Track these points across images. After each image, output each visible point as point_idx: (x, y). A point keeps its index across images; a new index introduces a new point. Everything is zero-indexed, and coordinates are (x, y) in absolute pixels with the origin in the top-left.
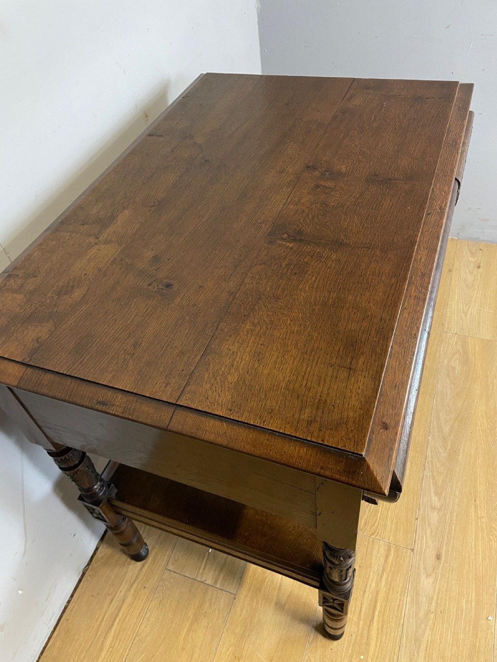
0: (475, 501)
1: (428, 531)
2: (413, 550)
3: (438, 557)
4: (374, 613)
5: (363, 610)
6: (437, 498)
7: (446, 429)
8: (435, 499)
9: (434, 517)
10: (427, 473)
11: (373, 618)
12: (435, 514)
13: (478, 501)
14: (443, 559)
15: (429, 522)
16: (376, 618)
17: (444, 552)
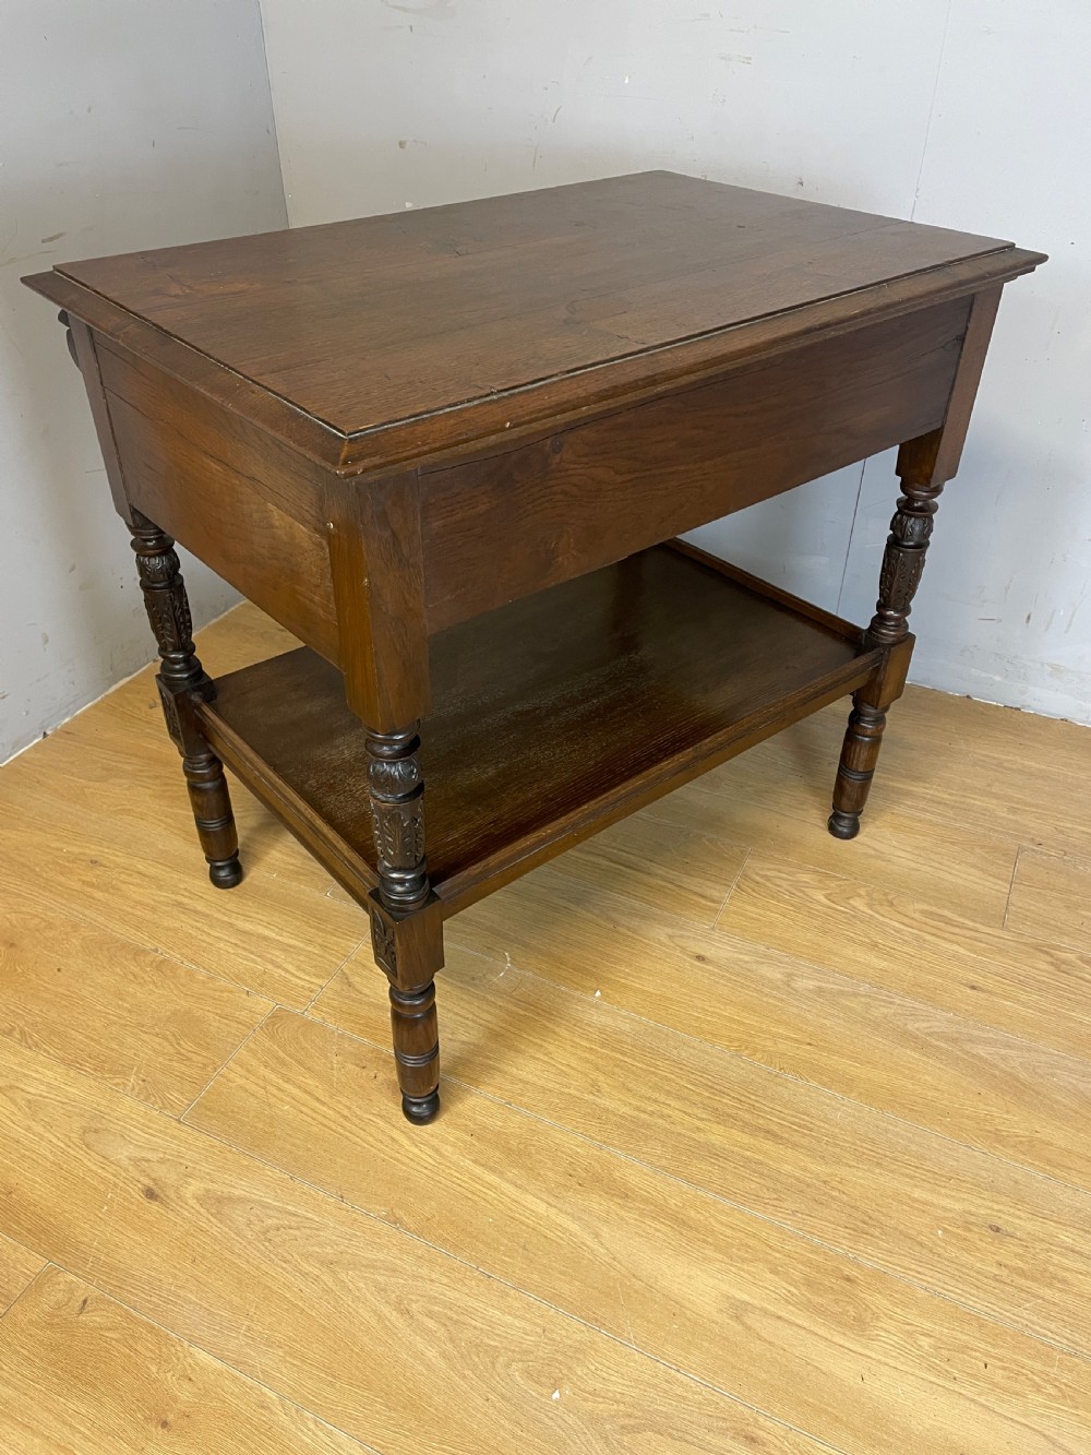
0: (809, 1044)
1: (746, 958)
2: (713, 929)
3: (700, 958)
4: (621, 864)
5: (624, 854)
6: (811, 987)
7: (981, 1051)
8: (811, 984)
9: (774, 974)
10: (864, 988)
11: (615, 863)
12: (779, 976)
13: (808, 1047)
14: (697, 963)
15: (762, 963)
16: (612, 864)
17: (710, 968)
